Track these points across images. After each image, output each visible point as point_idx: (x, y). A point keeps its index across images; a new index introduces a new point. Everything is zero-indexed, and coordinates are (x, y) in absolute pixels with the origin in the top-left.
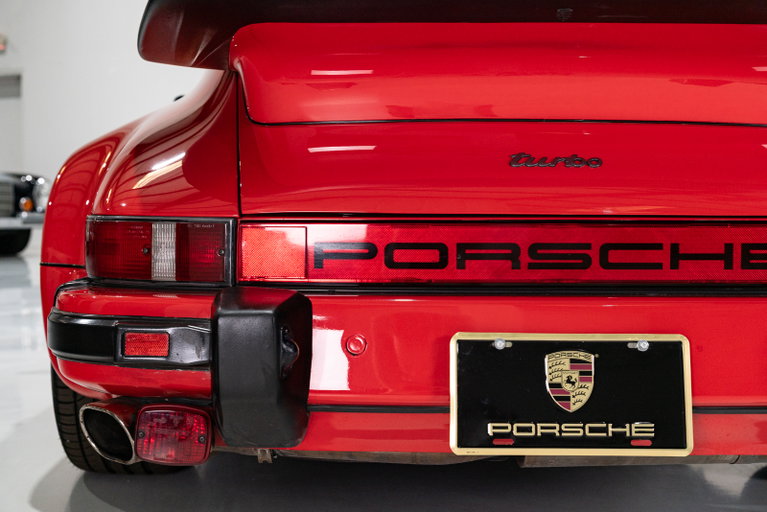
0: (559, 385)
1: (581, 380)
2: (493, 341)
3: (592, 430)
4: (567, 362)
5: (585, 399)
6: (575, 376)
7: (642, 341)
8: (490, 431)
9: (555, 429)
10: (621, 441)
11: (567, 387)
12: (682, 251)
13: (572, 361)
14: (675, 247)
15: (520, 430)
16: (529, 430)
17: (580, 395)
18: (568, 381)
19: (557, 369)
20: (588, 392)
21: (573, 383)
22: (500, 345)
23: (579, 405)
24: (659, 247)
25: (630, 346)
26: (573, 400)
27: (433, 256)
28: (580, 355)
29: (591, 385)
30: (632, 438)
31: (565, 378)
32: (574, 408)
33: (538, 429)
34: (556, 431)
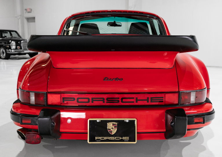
0: (110, 129)
1: (115, 128)
2: (96, 120)
3: (116, 138)
4: (112, 124)
5: (115, 132)
6: (113, 127)
7: (127, 120)
8: (96, 139)
9: (109, 138)
10: (122, 140)
11: (112, 129)
12: (138, 99)
13: (113, 124)
14: (137, 98)
15: (102, 138)
16: (104, 138)
17: (114, 131)
18: (112, 128)
19: (110, 126)
20: (116, 131)
21: (113, 129)
22: (98, 121)
23: (114, 133)
24: (133, 98)
25: (125, 121)
26: (113, 132)
27: (87, 100)
28: (115, 123)
29: (116, 129)
30: (124, 140)
31: (111, 128)
32: (113, 134)
33: (106, 138)
34: (109, 139)
